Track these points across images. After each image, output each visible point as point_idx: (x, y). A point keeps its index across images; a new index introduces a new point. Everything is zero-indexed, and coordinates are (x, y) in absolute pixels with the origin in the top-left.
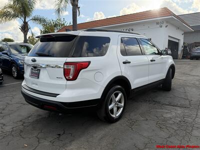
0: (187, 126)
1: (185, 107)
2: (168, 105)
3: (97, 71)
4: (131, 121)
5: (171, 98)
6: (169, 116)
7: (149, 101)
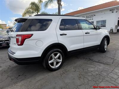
0: (100, 79)
1: (108, 65)
2: (97, 62)
3: (38, 40)
4: (65, 71)
5: (102, 57)
6: (92, 69)
7: (86, 59)
